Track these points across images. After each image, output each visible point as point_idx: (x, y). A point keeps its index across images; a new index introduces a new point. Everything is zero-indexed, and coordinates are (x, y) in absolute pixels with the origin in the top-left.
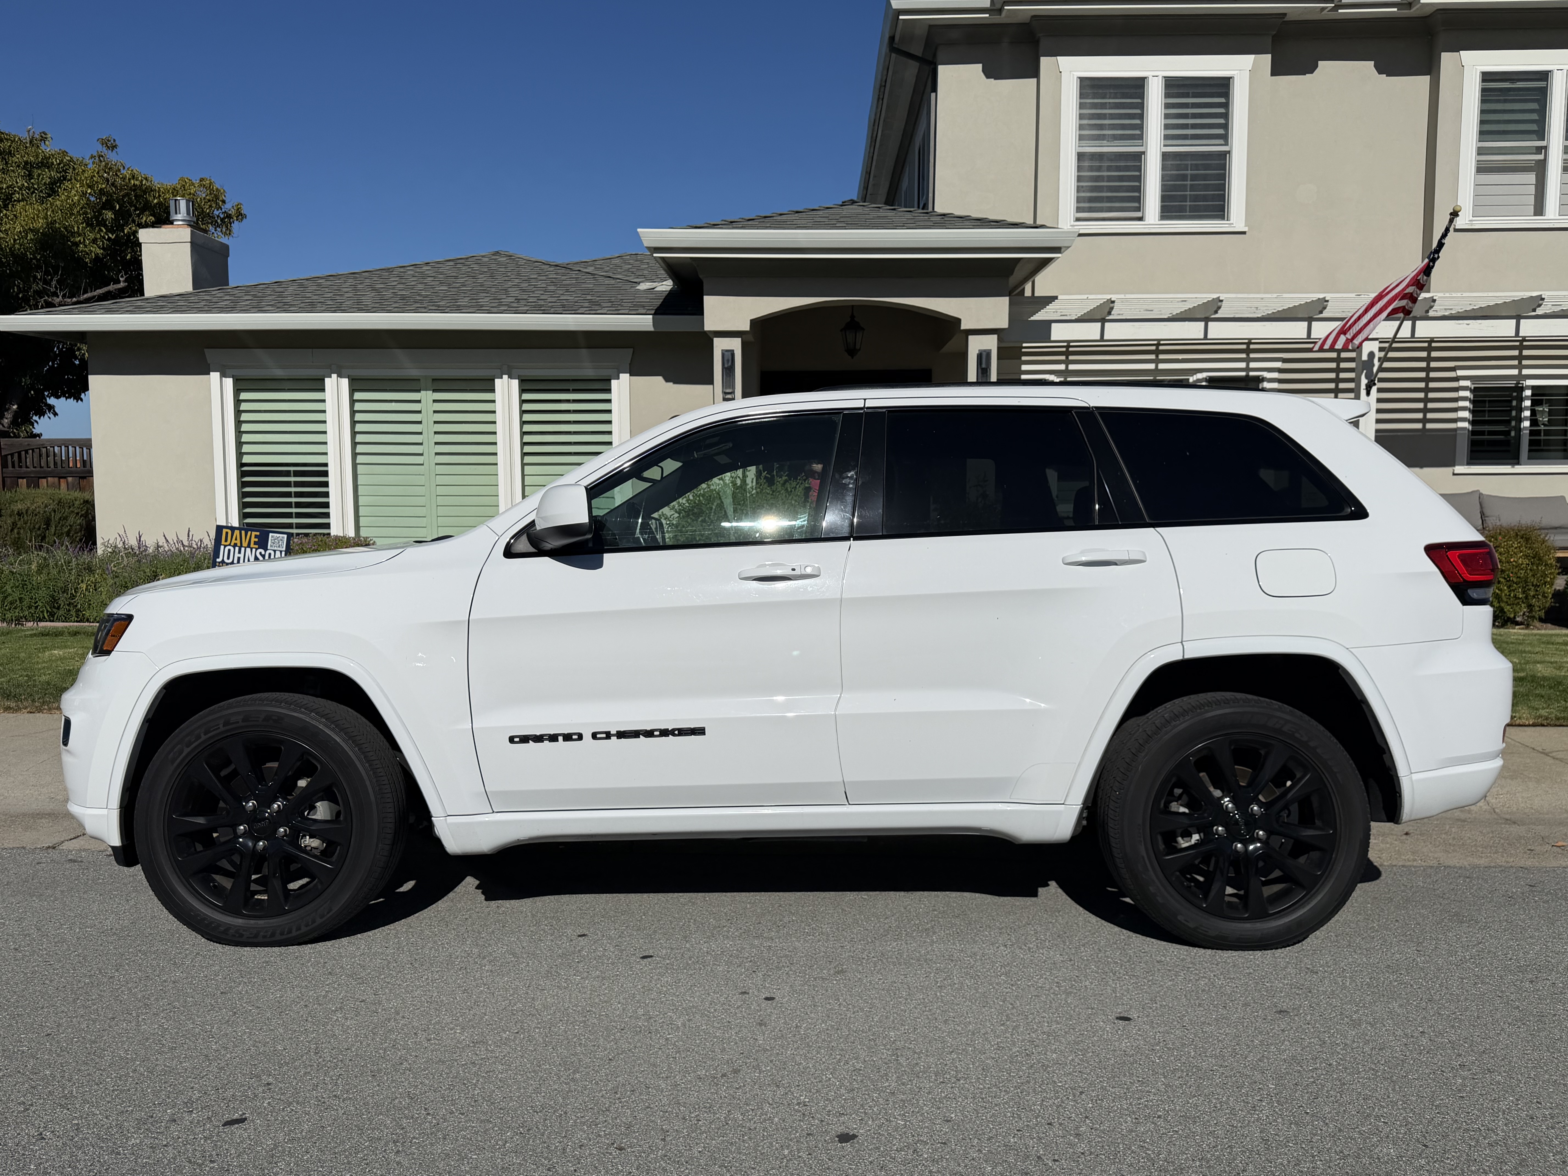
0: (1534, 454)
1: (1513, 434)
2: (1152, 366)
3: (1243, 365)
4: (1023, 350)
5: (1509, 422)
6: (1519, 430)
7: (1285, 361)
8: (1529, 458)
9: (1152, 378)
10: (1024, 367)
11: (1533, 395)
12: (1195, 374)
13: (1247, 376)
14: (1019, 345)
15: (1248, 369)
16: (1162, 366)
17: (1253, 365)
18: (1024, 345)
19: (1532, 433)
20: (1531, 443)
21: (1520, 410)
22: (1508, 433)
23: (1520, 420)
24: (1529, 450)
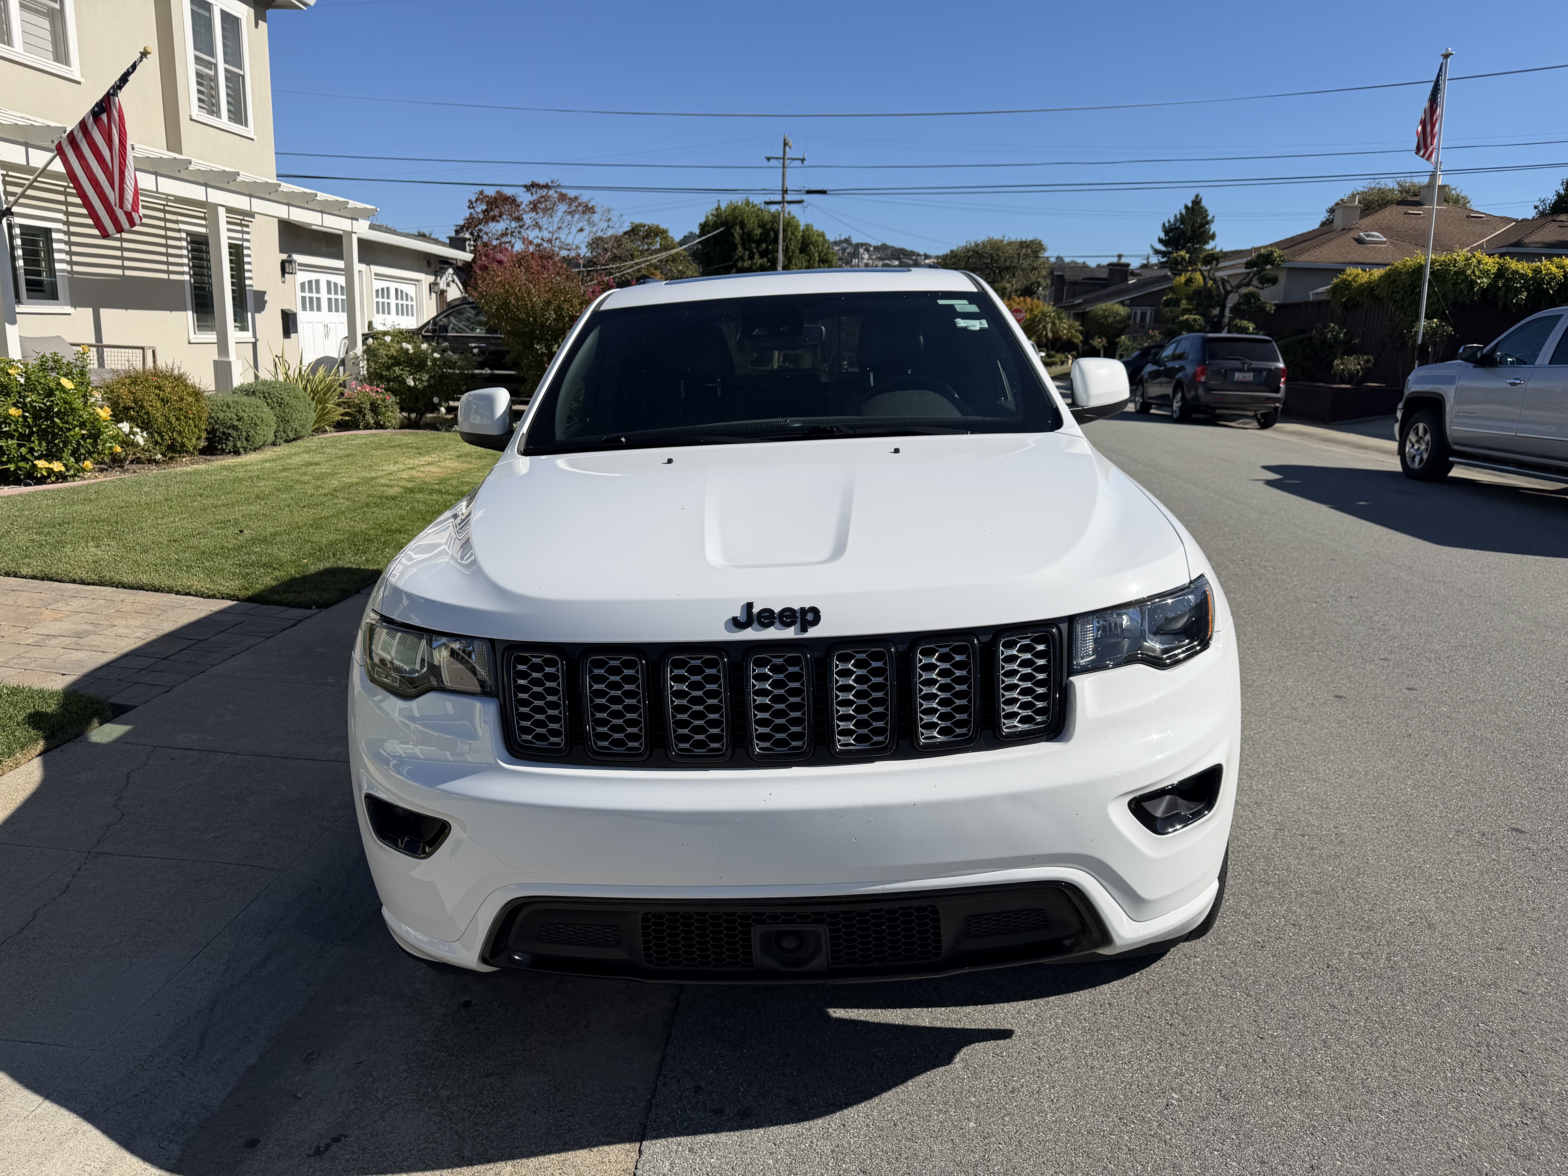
0: (31, 294)
6: (15, 268)
8: (28, 298)
11: (21, 234)
19: (29, 272)
20: (28, 283)
21: (13, 248)
23: (14, 258)
24: (28, 290)
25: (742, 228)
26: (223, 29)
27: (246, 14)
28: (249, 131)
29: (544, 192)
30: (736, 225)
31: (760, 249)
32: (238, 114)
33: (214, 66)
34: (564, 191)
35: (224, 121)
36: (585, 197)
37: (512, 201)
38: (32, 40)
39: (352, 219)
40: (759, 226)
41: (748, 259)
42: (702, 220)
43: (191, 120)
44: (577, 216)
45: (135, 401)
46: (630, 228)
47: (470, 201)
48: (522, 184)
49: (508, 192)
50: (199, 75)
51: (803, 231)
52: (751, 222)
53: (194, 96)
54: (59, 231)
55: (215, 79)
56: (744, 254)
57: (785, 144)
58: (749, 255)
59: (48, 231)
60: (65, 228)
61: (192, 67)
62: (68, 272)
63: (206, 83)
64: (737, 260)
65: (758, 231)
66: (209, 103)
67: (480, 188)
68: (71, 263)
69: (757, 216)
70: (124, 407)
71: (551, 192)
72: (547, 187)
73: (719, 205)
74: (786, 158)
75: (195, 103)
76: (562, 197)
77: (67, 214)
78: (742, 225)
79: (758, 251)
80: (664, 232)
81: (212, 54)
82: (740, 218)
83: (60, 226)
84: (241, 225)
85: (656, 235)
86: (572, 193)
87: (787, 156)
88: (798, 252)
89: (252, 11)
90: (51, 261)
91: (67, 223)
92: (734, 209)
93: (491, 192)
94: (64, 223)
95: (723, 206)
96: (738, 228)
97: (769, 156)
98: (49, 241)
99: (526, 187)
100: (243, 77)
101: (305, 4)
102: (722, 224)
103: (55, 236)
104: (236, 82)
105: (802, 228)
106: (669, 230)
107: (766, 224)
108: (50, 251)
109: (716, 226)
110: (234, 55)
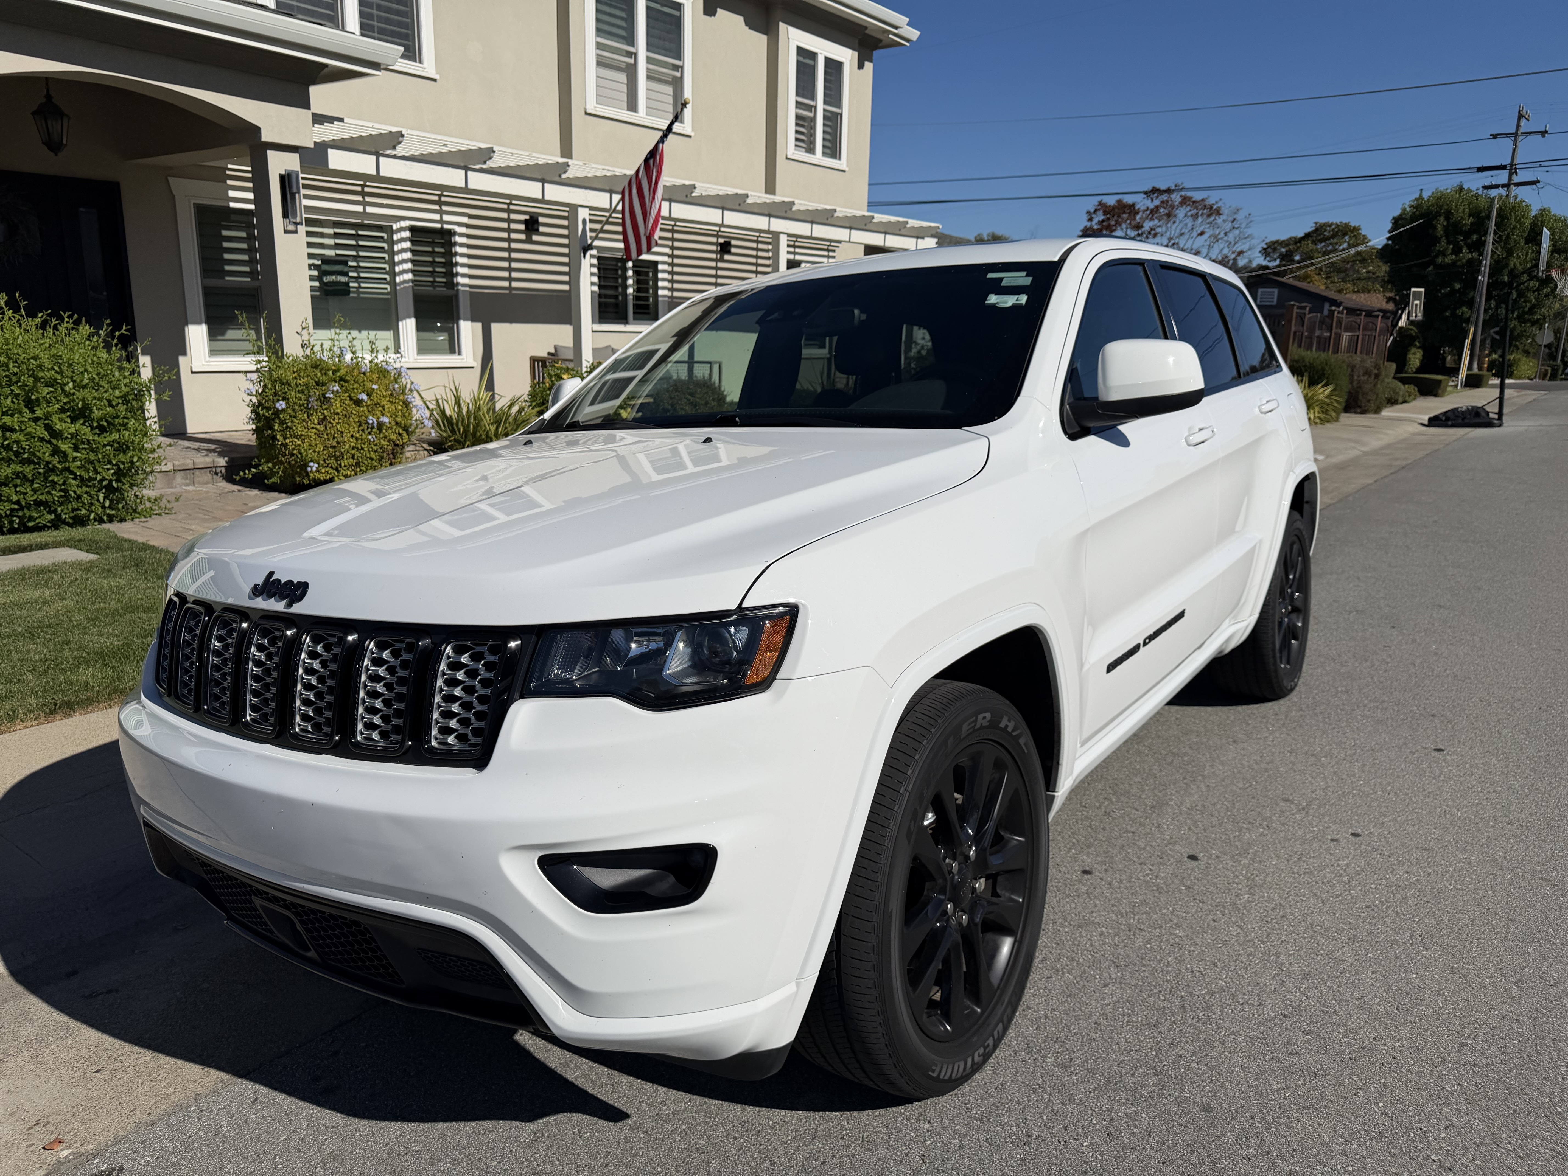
0: (637, 316)
1: (620, 298)
2: (359, 208)
3: (437, 217)
4: (228, 172)
5: (616, 288)
6: (625, 295)
7: (471, 217)
8: (634, 319)
9: (359, 221)
10: (232, 194)
11: (634, 266)
12: (399, 221)
13: (442, 228)
14: (224, 166)
15: (441, 221)
16: (369, 210)
17: (446, 218)
18: (230, 166)
19: (637, 298)
20: (636, 306)
21: (625, 278)
22: (616, 297)
23: (625, 287)
24: (634, 313)
25: (1447, 218)
26: (826, 73)
27: (849, 57)
28: (842, 164)
29: (1165, 197)
30: (1440, 216)
31: (1469, 241)
32: (833, 149)
33: (813, 108)
34: (1189, 194)
35: (818, 157)
36: (1213, 198)
37: (1131, 209)
38: (654, 104)
39: (917, 237)
40: (1470, 215)
41: (1451, 254)
42: (1397, 213)
43: (787, 158)
44: (1200, 219)
45: (672, 405)
46: (1313, 228)
47: (1088, 212)
48: (1141, 190)
49: (1128, 199)
50: (798, 117)
51: (1535, 217)
52: (1460, 211)
53: (792, 135)
54: (664, 263)
55: (813, 120)
56: (1447, 249)
57: (1520, 116)
58: (1453, 249)
59: (656, 263)
60: (670, 260)
61: (792, 111)
62: (669, 297)
63: (805, 123)
64: (1437, 256)
65: (1468, 221)
66: (806, 142)
67: (1099, 198)
68: (672, 290)
69: (1469, 204)
70: (663, 409)
71: (1173, 196)
72: (1168, 191)
73: (1421, 195)
74: (1519, 133)
75: (792, 142)
76: (1185, 201)
77: (673, 248)
78: (1448, 215)
79: (1465, 244)
80: (1356, 229)
81: (813, 97)
82: (1446, 207)
83: (665, 259)
84: (828, 250)
85: (1345, 234)
86: (1197, 196)
87: (1521, 130)
88: (1523, 241)
89: (856, 54)
90: (656, 288)
91: (672, 256)
92: (1439, 198)
93: (1111, 201)
94: (669, 256)
95: (1426, 195)
96: (1442, 219)
97: (1495, 133)
98: (656, 271)
99: (1145, 193)
100: (841, 115)
101: (908, 40)
102: (1422, 216)
103: (660, 267)
104: (833, 121)
105: (1533, 213)
106: (1362, 227)
107: (1481, 212)
108: (656, 280)
109: (1414, 218)
110: (834, 95)
